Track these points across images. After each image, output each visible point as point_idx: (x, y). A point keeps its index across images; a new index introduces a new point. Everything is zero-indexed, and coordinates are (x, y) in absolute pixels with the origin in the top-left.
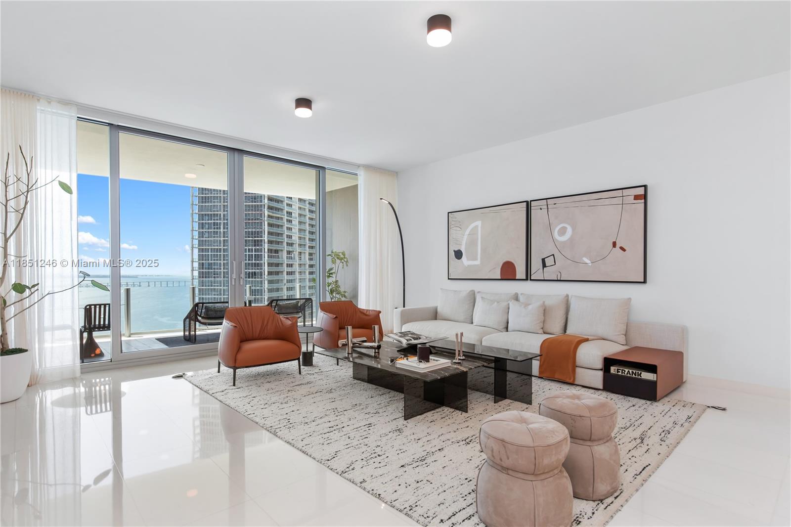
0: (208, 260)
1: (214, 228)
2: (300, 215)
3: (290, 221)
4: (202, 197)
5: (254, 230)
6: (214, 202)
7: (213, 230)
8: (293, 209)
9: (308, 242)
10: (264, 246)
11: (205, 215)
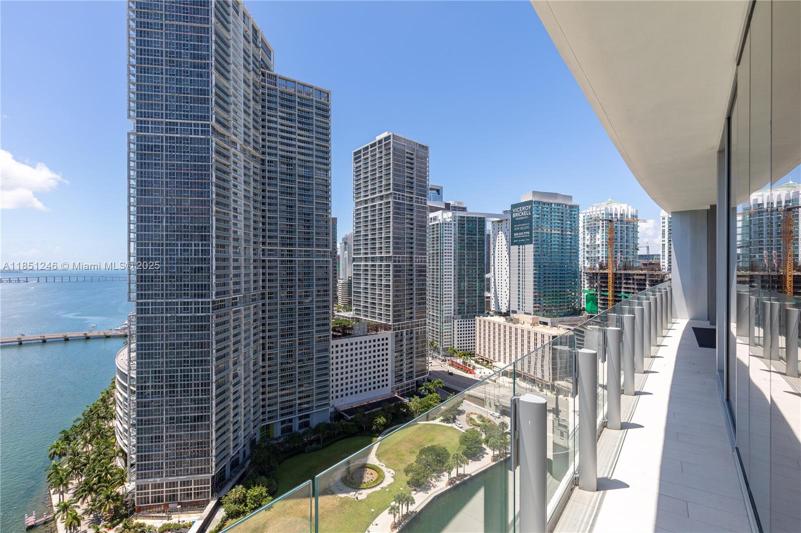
0: (148, 255)
1: (155, 222)
2: (245, 211)
3: (235, 217)
4: (141, 190)
5: (200, 225)
6: (155, 195)
7: (154, 224)
8: (239, 205)
9: (252, 237)
10: (212, 240)
11: (145, 208)
